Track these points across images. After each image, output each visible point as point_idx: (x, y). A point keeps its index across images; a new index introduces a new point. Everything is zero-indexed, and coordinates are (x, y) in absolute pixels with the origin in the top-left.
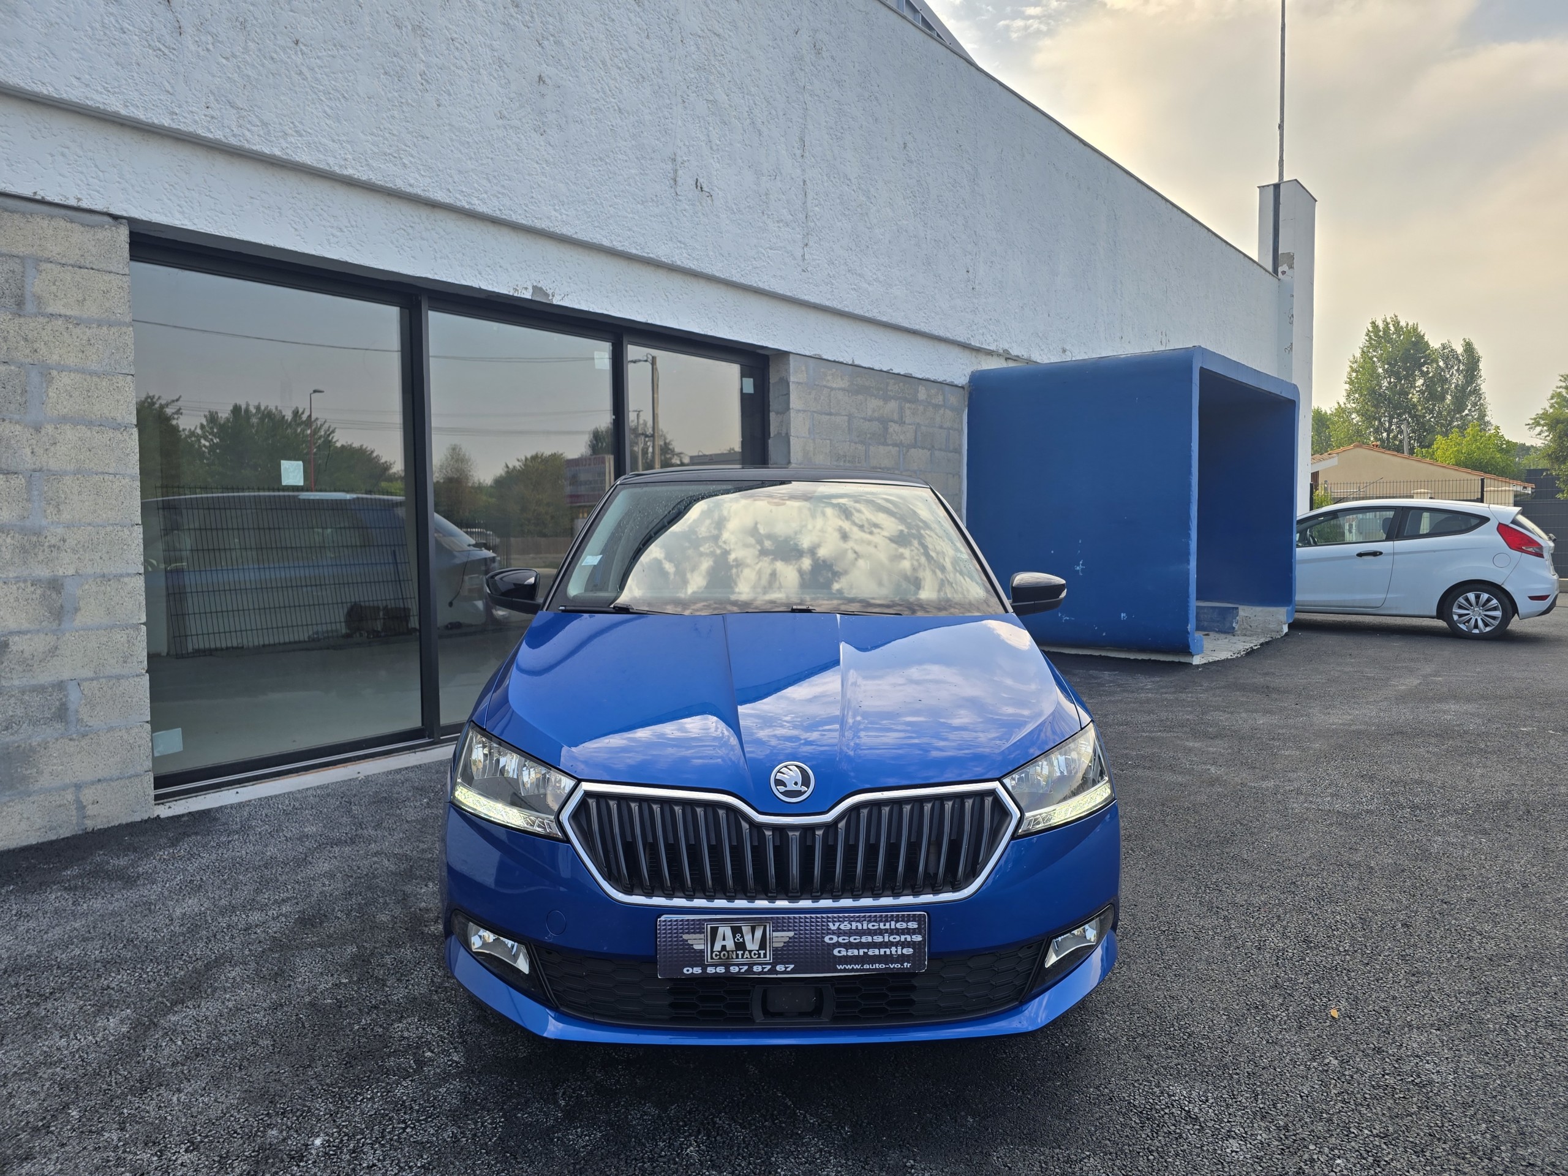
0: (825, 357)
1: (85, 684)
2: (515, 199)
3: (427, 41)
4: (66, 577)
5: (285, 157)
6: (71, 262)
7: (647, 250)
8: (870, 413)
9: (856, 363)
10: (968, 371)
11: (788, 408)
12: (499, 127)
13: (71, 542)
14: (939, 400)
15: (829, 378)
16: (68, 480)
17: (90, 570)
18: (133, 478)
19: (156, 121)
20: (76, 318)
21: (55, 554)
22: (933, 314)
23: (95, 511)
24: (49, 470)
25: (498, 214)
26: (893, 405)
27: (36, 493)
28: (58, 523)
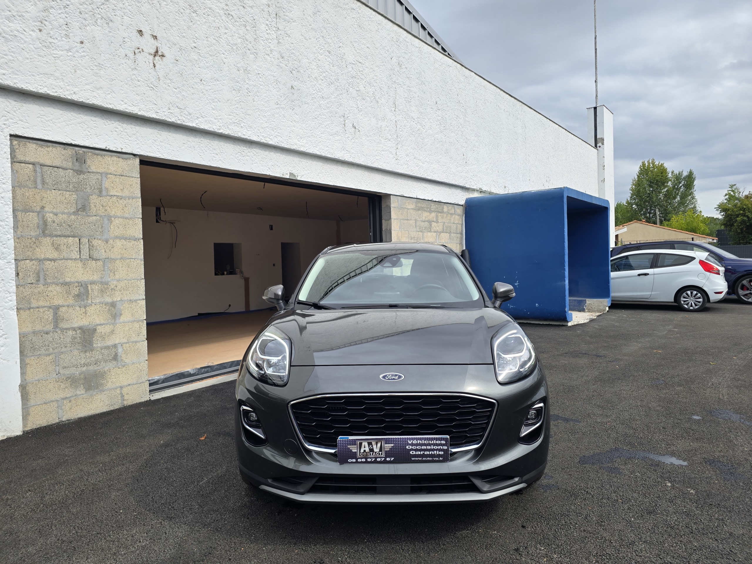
0: (405, 196)
1: (124, 345)
2: (283, 137)
3: (250, 75)
4: (117, 301)
5: (197, 127)
6: (119, 174)
7: (334, 155)
8: (424, 218)
9: (418, 197)
10: (464, 199)
11: (390, 218)
12: (277, 108)
13: (119, 287)
14: (452, 211)
15: (407, 204)
16: (118, 262)
17: (126, 298)
18: (141, 260)
19: (151, 116)
20: (121, 196)
21: (113, 292)
22: (450, 175)
23: (128, 274)
24: (111, 258)
25: (276, 144)
26: (433, 214)
27: (106, 267)
28: (114, 280)
